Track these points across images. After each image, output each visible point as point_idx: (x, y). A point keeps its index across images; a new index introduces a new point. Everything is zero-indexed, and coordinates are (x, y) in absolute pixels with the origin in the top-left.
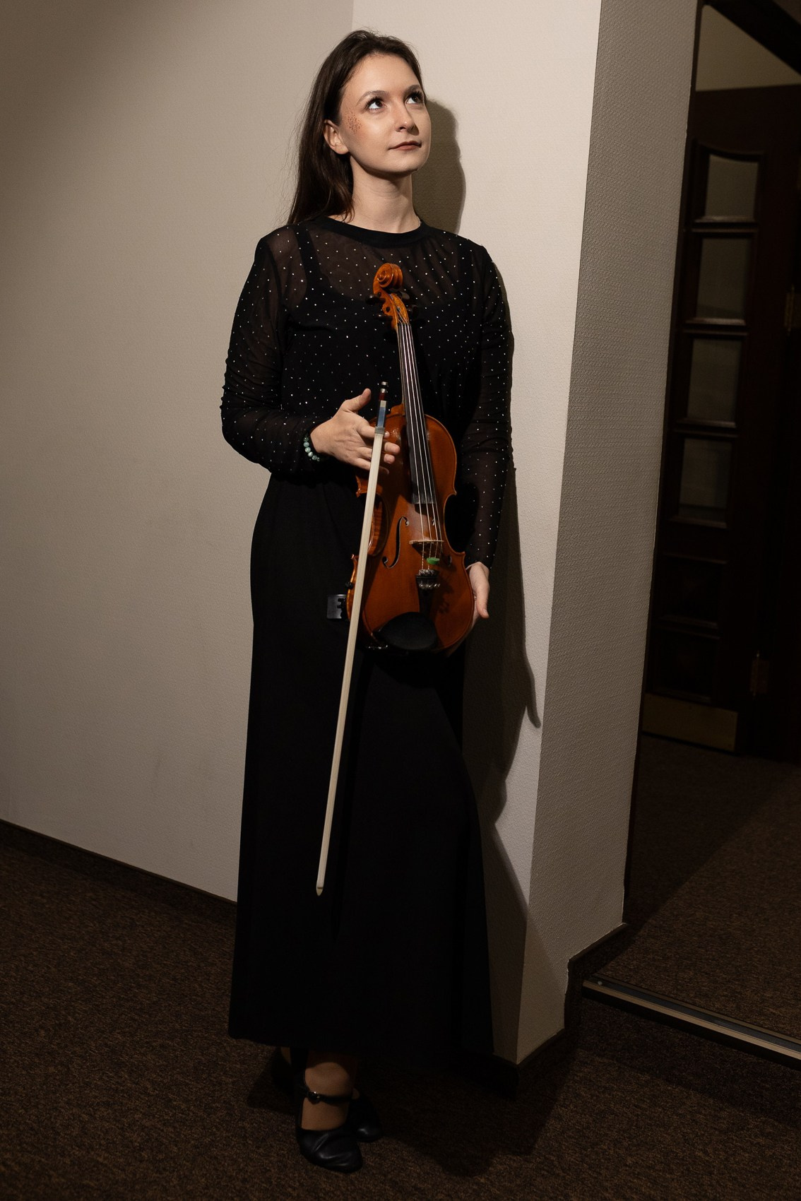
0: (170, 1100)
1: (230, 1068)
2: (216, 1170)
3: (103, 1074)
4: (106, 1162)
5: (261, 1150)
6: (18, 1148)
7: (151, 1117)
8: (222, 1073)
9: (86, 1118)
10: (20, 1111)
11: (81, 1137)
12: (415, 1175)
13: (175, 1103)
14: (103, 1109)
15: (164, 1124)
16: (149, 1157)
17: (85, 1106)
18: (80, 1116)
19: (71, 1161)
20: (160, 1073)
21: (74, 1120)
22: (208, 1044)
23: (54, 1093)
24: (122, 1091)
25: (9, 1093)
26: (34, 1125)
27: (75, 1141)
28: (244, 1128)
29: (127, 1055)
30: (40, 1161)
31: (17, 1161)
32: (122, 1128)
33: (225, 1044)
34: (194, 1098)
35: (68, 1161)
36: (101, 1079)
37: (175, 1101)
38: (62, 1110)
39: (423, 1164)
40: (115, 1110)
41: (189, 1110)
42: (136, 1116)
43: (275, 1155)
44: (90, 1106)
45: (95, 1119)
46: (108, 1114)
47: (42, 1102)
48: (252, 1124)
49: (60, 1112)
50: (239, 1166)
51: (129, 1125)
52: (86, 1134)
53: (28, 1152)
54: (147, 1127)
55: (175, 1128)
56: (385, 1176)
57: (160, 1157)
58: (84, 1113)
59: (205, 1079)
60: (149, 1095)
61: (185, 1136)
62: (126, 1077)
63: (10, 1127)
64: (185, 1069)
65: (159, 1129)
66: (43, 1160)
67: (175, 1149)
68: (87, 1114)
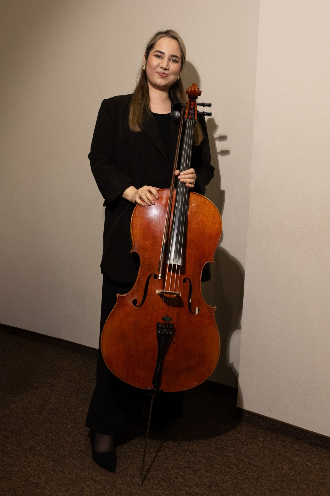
0: (212, 465)
1: (230, 450)
2: (244, 493)
3: (180, 454)
4: (199, 492)
5: (259, 484)
6: (161, 488)
7: (208, 472)
8: (227, 452)
9: (182, 474)
10: (155, 472)
11: (184, 482)
12: (324, 492)
13: (215, 466)
14: (187, 470)
15: (215, 475)
16: (215, 489)
17: (180, 469)
18: (180, 473)
19: (185, 493)
20: (203, 453)
21: (178, 475)
22: (216, 440)
23: (165, 464)
24: (191, 461)
25: (146, 465)
26: (163, 478)
27: (183, 484)
28: (247, 475)
29: (186, 446)
30: (173, 493)
31: (164, 493)
32: (199, 478)
33: (223, 440)
34: (222, 463)
35: (184, 493)
36: (180, 457)
37: (214, 465)
38: (171, 471)
39: (325, 487)
40: (192, 470)
41: (221, 468)
42: (202, 472)
43: (265, 486)
44: (182, 469)
45: (186, 474)
46: (190, 472)
47: (161, 468)
48: (250, 473)
49: (171, 472)
50: (253, 491)
51: (201, 476)
52: (185, 480)
53: (166, 489)
54: (209, 477)
55: (220, 476)
56: (313, 493)
57: (220, 489)
58: (180, 472)
59: (222, 455)
60: (203, 463)
61: (226, 479)
62: (190, 455)
63: (154, 479)
64: (212, 451)
65: (214, 477)
66: (174, 493)
67: (224, 485)
68: (182, 472)
